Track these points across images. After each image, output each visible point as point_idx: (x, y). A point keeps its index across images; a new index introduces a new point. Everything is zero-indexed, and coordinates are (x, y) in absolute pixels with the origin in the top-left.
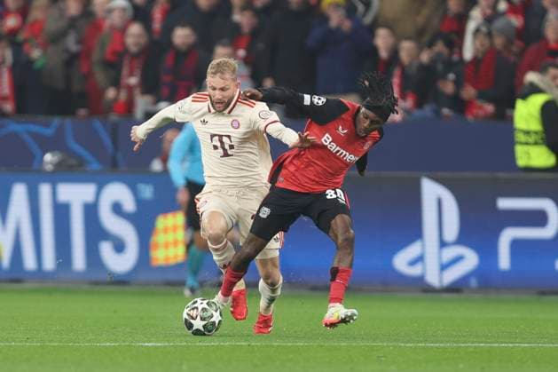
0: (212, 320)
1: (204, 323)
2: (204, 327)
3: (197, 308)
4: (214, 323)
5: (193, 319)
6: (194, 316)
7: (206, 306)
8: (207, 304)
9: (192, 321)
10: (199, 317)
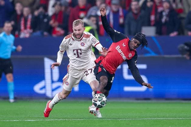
0: (103, 100)
1: (101, 102)
2: (101, 103)
3: (96, 97)
4: (104, 101)
5: (96, 102)
6: (96, 100)
7: (100, 96)
8: (100, 95)
9: (96, 103)
10: (98, 101)
